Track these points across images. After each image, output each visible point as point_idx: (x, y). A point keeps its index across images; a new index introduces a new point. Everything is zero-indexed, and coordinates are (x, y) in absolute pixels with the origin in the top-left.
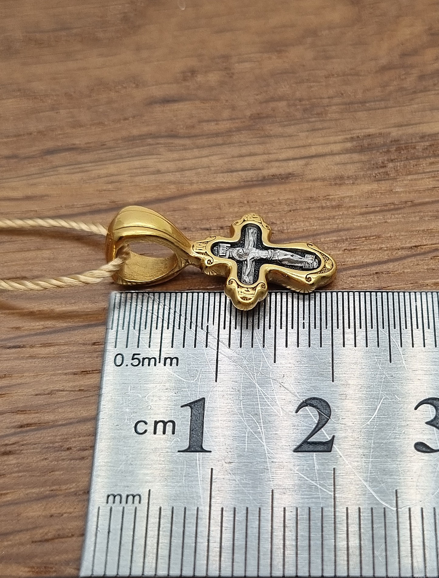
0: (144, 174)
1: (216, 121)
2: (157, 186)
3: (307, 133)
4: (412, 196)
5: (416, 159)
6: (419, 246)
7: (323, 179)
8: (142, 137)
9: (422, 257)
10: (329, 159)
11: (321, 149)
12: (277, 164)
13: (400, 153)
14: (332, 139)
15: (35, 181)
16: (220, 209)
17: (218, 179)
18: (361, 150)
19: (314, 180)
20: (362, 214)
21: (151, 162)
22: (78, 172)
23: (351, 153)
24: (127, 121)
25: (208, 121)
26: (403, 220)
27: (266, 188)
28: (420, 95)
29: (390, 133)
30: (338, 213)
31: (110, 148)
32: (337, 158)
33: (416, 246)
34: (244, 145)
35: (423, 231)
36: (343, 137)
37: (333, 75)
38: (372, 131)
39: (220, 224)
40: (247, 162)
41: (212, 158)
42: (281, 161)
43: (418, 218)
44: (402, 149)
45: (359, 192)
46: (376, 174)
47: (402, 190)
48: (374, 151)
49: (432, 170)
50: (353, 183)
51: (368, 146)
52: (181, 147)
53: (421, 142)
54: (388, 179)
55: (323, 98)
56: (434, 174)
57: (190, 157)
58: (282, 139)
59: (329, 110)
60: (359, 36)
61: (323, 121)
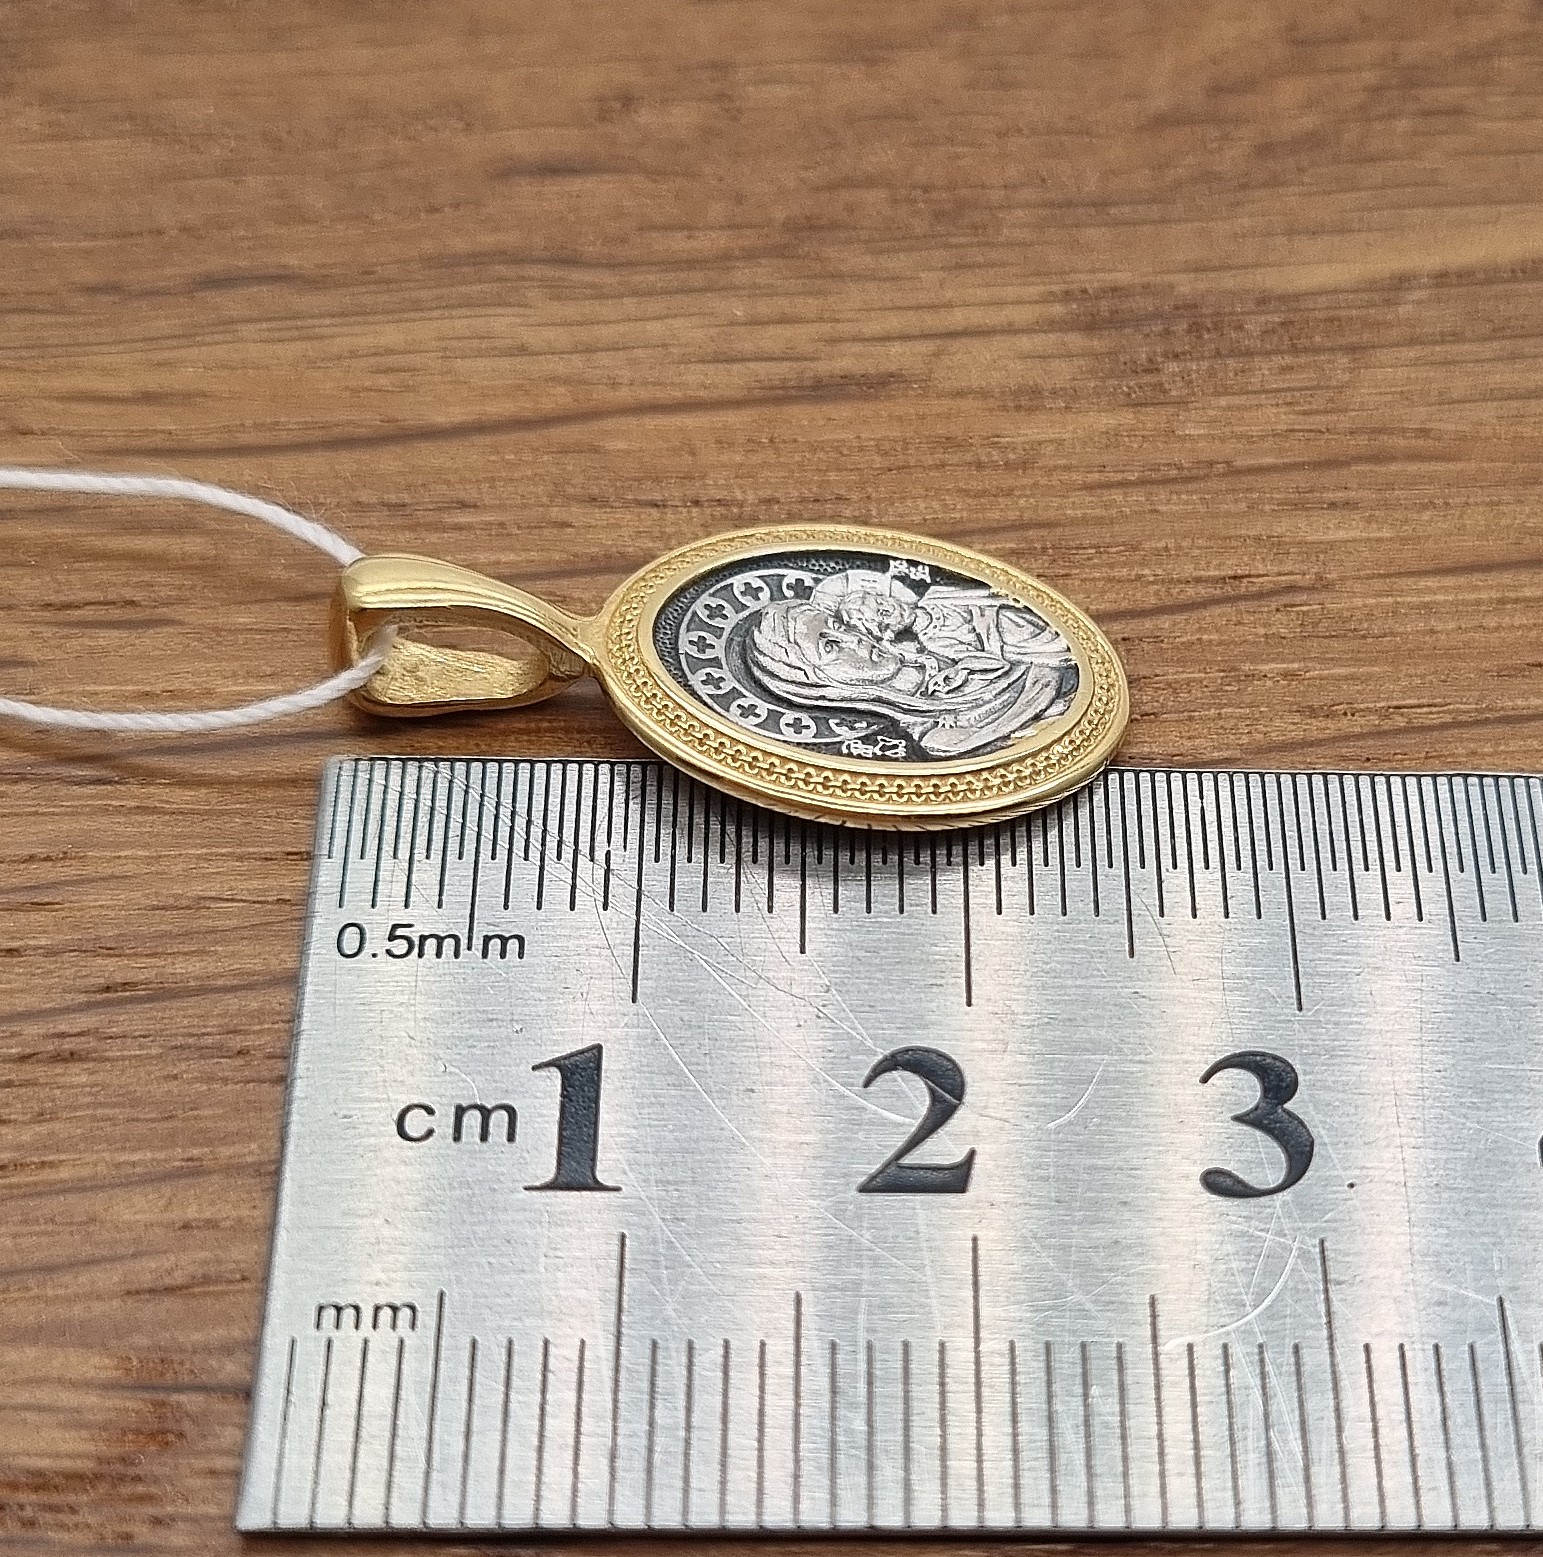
0: (480, 354)
1: (690, 228)
2: (519, 387)
3: (942, 274)
4: (1228, 449)
5: (1242, 354)
6: (1243, 577)
7: (984, 394)
8: (478, 259)
9: (1251, 605)
10: (999, 343)
11: (978, 317)
12: (857, 348)
13: (1200, 337)
14: (1010, 292)
15: (167, 355)
16: (693, 453)
17: (690, 378)
18: (1091, 325)
19: (960, 394)
20: (1089, 487)
21: (503, 323)
22: (293, 340)
23: (1061, 330)
24: (437, 216)
25: (666, 228)
26: (1202, 509)
27: (825, 408)
28: (1258, 194)
29: (1171, 286)
30: (1025, 481)
31: (388, 282)
32: (1025, 343)
33: (1235, 578)
34: (764, 295)
35: (1258, 539)
36: (1042, 288)
37: (1020, 131)
38: (1122, 277)
39: (691, 493)
40: (772, 338)
41: (677, 323)
42: (867, 340)
43: (1243, 506)
44: (1207, 329)
45: (1083, 430)
46: (1130, 387)
47: (1202, 431)
48: (1128, 330)
49: (1286, 385)
50: (1067, 407)
51: (1111, 315)
52: (588, 291)
53: (1259, 312)
54: (1165, 404)
55: (990, 187)
56: (1293, 396)
57: (613, 317)
58: (872, 284)
59: (1004, 219)
60: (1094, 35)
61: (987, 245)
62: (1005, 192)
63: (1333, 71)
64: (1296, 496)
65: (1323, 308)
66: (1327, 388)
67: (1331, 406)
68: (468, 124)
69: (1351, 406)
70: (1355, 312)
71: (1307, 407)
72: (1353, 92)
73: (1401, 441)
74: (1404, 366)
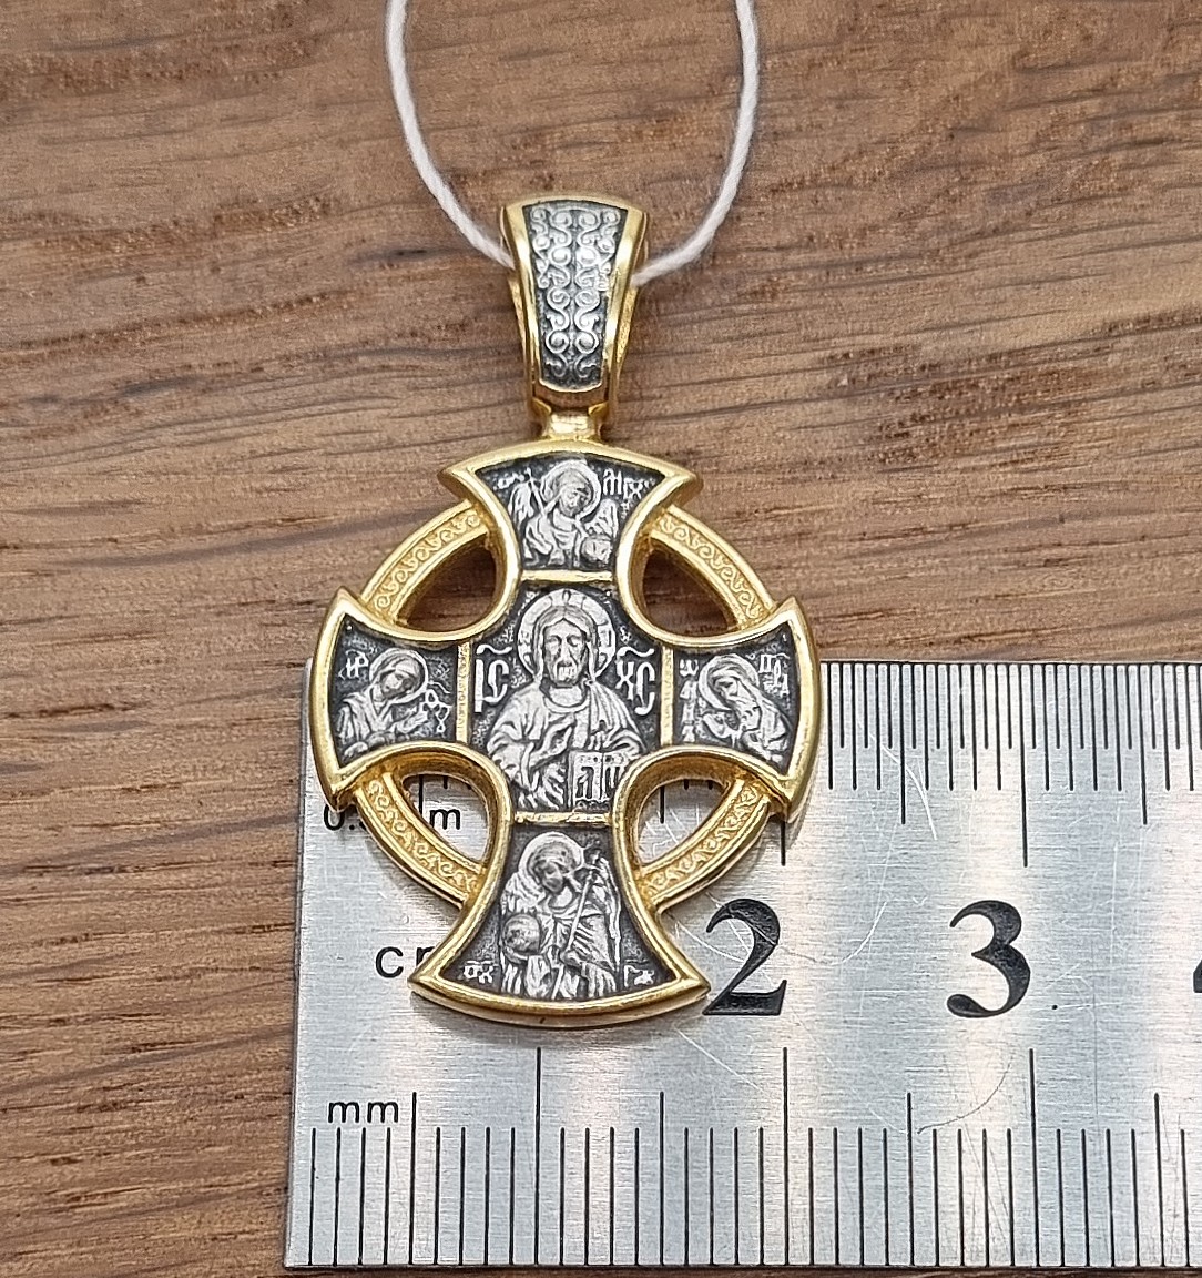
0: (358, 449)
3: (729, 345)
4: (963, 513)
5: (977, 414)
6: (976, 636)
7: (766, 469)
8: (348, 351)
10: (778, 415)
11: (759, 389)
12: (661, 426)
13: (942, 398)
14: (786, 363)
15: (105, 463)
18: (852, 392)
19: (746, 469)
20: (849, 556)
21: (372, 416)
22: (202, 443)
23: (830, 398)
26: (941, 571)
28: (991, 241)
29: (919, 347)
30: (799, 553)
31: (273, 379)
32: (799, 414)
33: (969, 637)
35: (987, 598)
36: (812, 356)
37: (790, 185)
38: (876, 341)
42: (670, 417)
43: (975, 568)
44: (948, 389)
45: (847, 499)
46: (885, 454)
47: (943, 495)
48: (882, 395)
49: (1012, 443)
50: (833, 477)
51: (869, 379)
52: (439, 379)
53: (992, 369)
54: (912, 468)
55: (766, 249)
56: (1018, 454)
57: (461, 406)
58: (671, 360)
59: (778, 285)
60: (852, 73)
61: (767, 312)
62: (777, 255)
63: (1057, 101)
64: (1018, 555)
65: (1044, 362)
66: (1046, 444)
67: (1050, 463)
68: (323, 206)
69: (1066, 462)
70: (1071, 365)
71: (1030, 465)
72: (1075, 124)
73: (1106, 496)
74: (1110, 418)
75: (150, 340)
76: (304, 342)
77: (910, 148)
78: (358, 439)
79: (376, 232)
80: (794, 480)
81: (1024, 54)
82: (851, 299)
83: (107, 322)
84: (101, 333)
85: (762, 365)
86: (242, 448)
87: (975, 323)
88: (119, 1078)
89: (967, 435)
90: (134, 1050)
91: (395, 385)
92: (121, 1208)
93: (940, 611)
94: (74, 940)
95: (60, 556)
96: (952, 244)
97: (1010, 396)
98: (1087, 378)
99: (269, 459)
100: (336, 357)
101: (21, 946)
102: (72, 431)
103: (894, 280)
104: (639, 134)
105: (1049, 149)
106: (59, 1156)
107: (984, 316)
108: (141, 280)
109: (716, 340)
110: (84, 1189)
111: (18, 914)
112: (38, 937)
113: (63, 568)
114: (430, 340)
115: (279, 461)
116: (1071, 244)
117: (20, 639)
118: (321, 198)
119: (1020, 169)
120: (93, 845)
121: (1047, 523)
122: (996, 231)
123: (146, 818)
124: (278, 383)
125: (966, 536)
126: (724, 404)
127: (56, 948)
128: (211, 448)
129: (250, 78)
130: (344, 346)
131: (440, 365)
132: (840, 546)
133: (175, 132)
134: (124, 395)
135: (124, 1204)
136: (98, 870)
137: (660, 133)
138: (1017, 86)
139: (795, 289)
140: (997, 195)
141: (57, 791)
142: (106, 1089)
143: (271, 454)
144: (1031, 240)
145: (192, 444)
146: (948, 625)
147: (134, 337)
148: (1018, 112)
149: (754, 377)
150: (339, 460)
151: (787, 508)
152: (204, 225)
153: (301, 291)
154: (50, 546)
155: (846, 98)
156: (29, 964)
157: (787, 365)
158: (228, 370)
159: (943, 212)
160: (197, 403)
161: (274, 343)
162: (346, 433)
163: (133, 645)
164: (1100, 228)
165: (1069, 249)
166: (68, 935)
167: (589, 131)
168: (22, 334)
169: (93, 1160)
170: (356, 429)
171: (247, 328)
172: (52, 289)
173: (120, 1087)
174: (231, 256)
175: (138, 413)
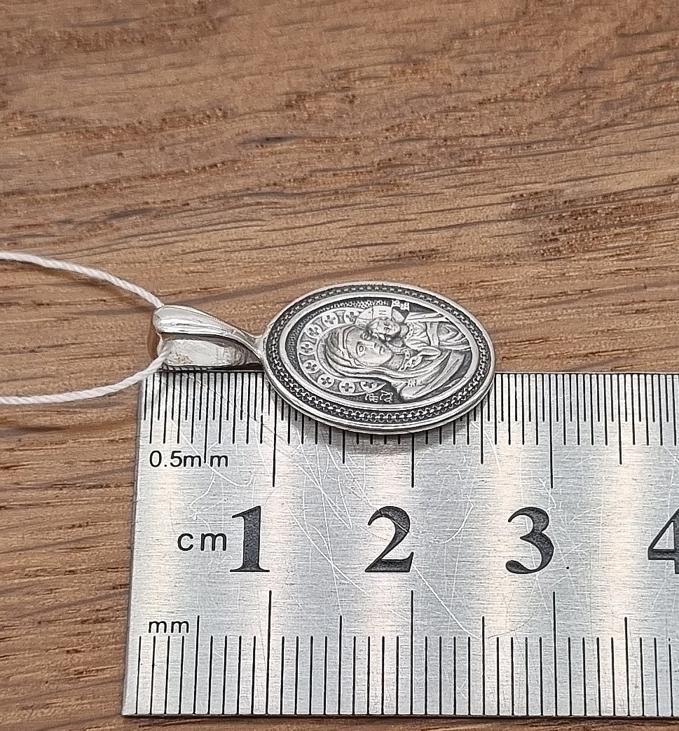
0: (242, 248)
1: (334, 170)
3: (454, 190)
4: (588, 284)
5: (596, 228)
6: (596, 353)
7: (476, 259)
8: (237, 194)
10: (483, 229)
11: (472, 215)
12: (416, 236)
13: (576, 219)
14: (487, 199)
15: (98, 258)
17: (340, 257)
18: (522, 215)
19: (465, 259)
20: (525, 308)
21: (251, 230)
22: (155, 246)
23: (511, 219)
26: (577, 317)
27: (402, 270)
28: (605, 131)
29: (561, 191)
30: (495, 307)
31: (195, 210)
32: (494, 228)
33: (592, 353)
34: (372, 207)
35: (603, 331)
36: (502, 196)
38: (538, 187)
40: (376, 234)
41: (331, 226)
42: (421, 231)
43: (596, 314)
44: (580, 214)
45: (522, 276)
46: (544, 250)
47: (577, 274)
48: (542, 218)
49: (617, 244)
50: (514, 264)
51: (535, 209)
52: (289, 210)
53: (605, 203)
54: (560, 258)
55: (476, 136)
56: (620, 250)
57: (302, 225)
58: (422, 198)
59: (483, 155)
60: (524, 38)
61: (475, 171)
62: (483, 139)
63: (642, 53)
64: (621, 307)
65: (635, 198)
66: (636, 244)
67: (638, 255)
68: (224, 113)
69: (648, 255)
70: (650, 200)
71: (627, 257)
72: (652, 65)
73: (670, 273)
74: (673, 230)
75: (125, 188)
76: (212, 189)
77: (557, 80)
78: (244, 243)
79: (254, 127)
80: (492, 266)
81: (622, 26)
82: (525, 164)
83: (101, 178)
84: (97, 184)
85: (473, 201)
86: (178, 248)
87: (595, 177)
88: (106, 604)
89: (591, 239)
90: (114, 588)
91: (264, 213)
92: (106, 678)
93: (575, 339)
94: (80, 526)
95: (73, 309)
96: (582, 133)
97: (615, 217)
98: (659, 208)
99: (192, 255)
100: (231, 197)
101: (49, 529)
102: (80, 239)
103: (550, 153)
104: (403, 72)
105: (637, 79)
106: (71, 648)
107: (600, 173)
108: (120, 154)
109: (447, 188)
110: (86, 667)
111: (49, 511)
112: (60, 524)
113: (74, 316)
114: (285, 188)
115: (199, 256)
116: (650, 132)
117: (50, 356)
118: (222, 108)
119: (620, 90)
120: (91, 472)
121: (637, 289)
122: (607, 126)
123: (121, 457)
124: (198, 212)
125: (591, 296)
126: (452, 224)
127: (70, 530)
128: (159, 249)
129: (182, 42)
130: (235, 191)
131: (290, 202)
132: (518, 303)
133: (140, 72)
134: (110, 219)
135: (108, 676)
136: (94, 487)
137: (415, 72)
138: (618, 45)
139: (492, 158)
140: (607, 106)
141: (71, 441)
142: (97, 610)
143: (193, 252)
144: (628, 130)
145: (149, 247)
146: (580, 347)
147: (116, 186)
148: (619, 59)
149: (469, 207)
150: (232, 255)
151: (488, 281)
152: (156, 124)
153: (211, 161)
154: (67, 304)
155: (521, 51)
156: (54, 539)
157: (488, 202)
158: (169, 205)
159: (576, 115)
160: (151, 223)
161: (196, 189)
162: (236, 240)
163: (115, 360)
164: (666, 123)
165: (649, 136)
166: (77, 523)
167: (375, 70)
168: (53, 186)
169: (91, 650)
170: (243, 237)
171: (181, 181)
172: (69, 160)
173: (106, 609)
174: (171, 141)
175: (119, 229)
